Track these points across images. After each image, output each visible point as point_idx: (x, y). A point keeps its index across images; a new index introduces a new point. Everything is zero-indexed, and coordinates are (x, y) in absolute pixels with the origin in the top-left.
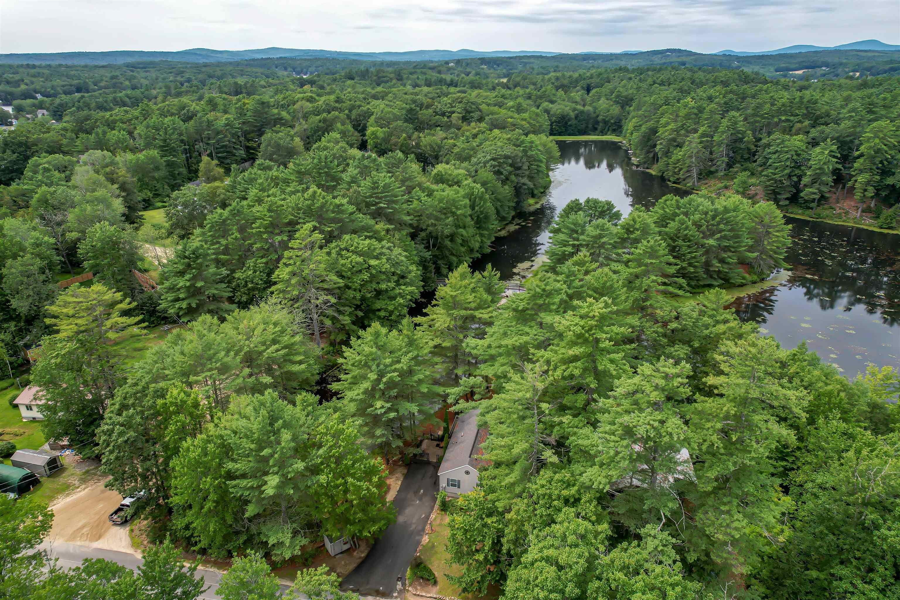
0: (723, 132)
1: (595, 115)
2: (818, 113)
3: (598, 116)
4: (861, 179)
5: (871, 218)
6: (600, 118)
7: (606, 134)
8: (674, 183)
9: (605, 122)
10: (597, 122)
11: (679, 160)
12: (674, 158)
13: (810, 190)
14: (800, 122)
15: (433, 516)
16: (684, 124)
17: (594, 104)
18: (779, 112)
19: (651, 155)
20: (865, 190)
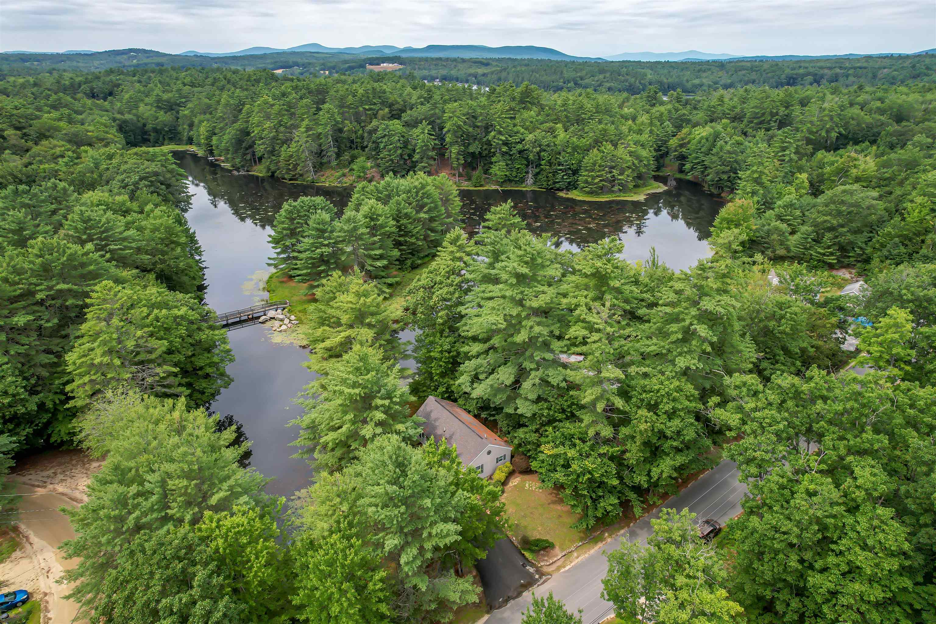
0: (326, 125)
1: (140, 125)
2: (390, 101)
3: (144, 125)
4: (454, 150)
5: (466, 181)
6: (149, 127)
7: (163, 144)
8: (290, 180)
9: (155, 130)
10: (146, 133)
11: (291, 156)
12: (283, 155)
13: (423, 164)
14: (381, 109)
16: (281, 121)
17: (134, 111)
18: (362, 103)
19: (248, 157)
20: (458, 159)
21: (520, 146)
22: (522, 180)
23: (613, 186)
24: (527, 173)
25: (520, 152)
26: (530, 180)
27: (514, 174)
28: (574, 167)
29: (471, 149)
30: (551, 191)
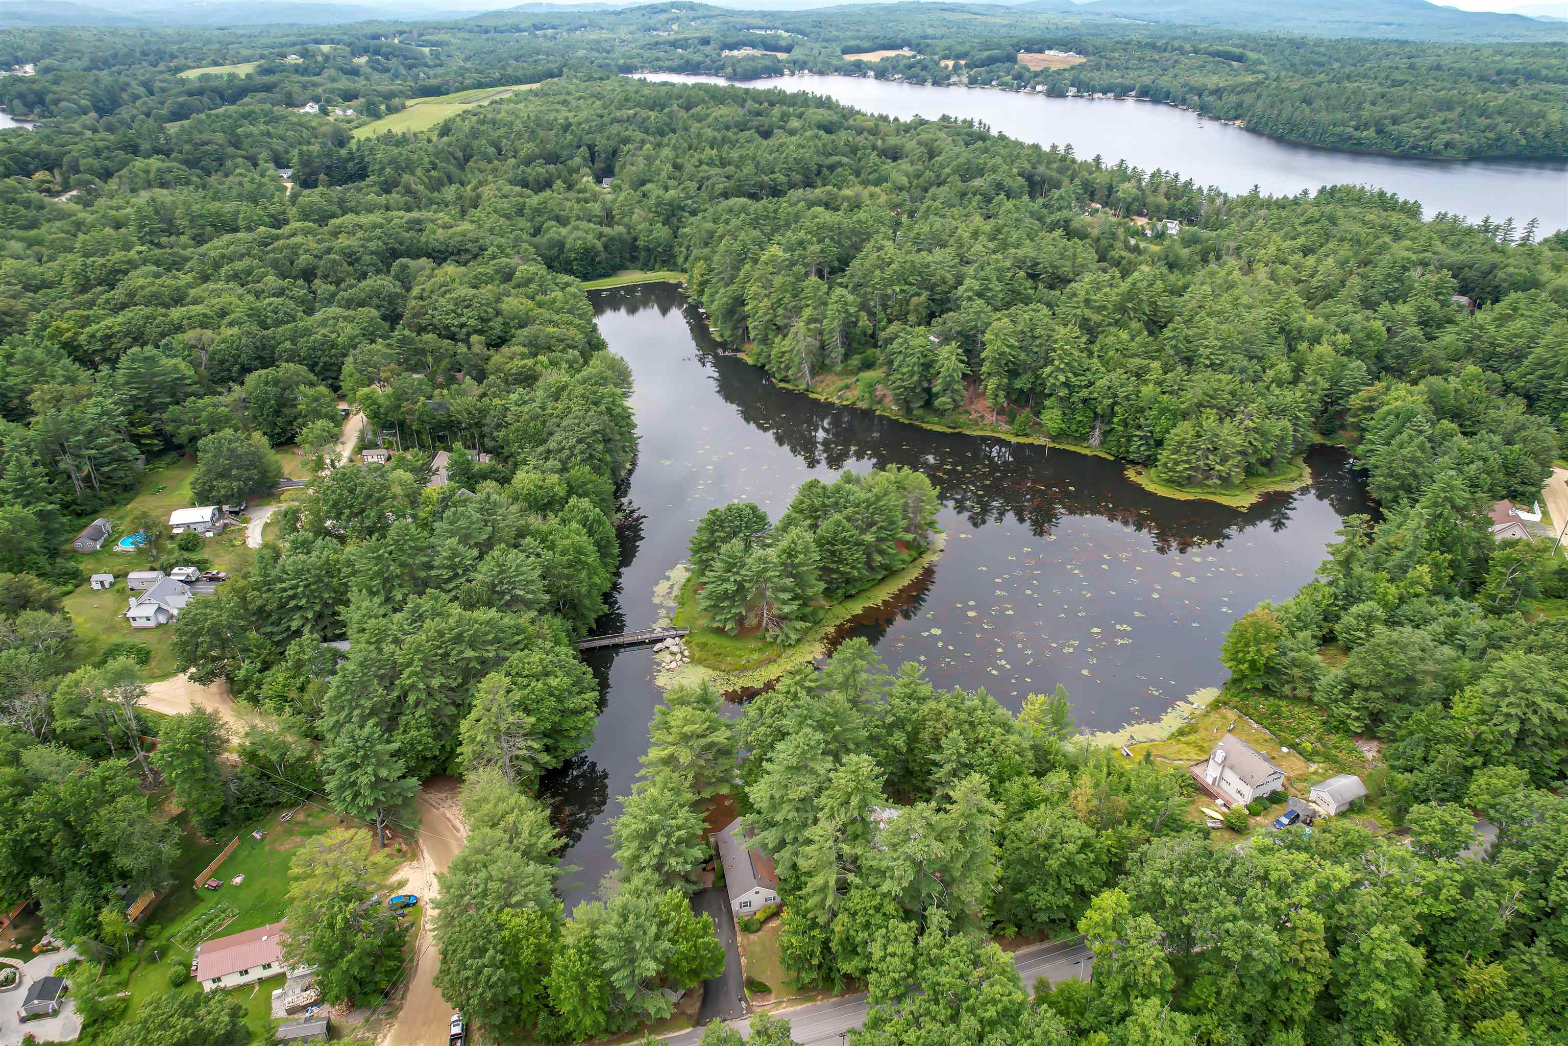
0: (833, 318)
1: (628, 238)
3: (635, 239)
4: (991, 382)
5: (1007, 423)
6: (640, 243)
7: (653, 271)
8: (781, 381)
9: (648, 249)
10: (636, 250)
11: (783, 354)
12: (776, 348)
13: (943, 398)
15: (739, 939)
17: (626, 219)
19: (740, 332)
20: (996, 394)
21: (1084, 393)
22: (1085, 438)
23: (1207, 478)
24: (1093, 428)
25: (1085, 401)
26: (1095, 440)
27: (1074, 427)
28: (1158, 436)
29: (1018, 384)
30: (1122, 461)
